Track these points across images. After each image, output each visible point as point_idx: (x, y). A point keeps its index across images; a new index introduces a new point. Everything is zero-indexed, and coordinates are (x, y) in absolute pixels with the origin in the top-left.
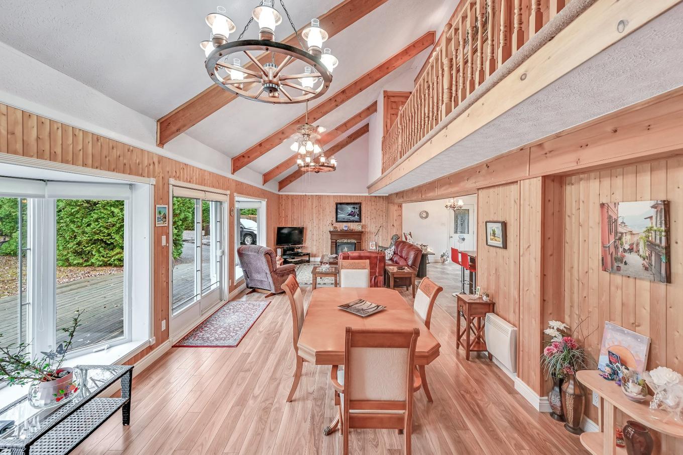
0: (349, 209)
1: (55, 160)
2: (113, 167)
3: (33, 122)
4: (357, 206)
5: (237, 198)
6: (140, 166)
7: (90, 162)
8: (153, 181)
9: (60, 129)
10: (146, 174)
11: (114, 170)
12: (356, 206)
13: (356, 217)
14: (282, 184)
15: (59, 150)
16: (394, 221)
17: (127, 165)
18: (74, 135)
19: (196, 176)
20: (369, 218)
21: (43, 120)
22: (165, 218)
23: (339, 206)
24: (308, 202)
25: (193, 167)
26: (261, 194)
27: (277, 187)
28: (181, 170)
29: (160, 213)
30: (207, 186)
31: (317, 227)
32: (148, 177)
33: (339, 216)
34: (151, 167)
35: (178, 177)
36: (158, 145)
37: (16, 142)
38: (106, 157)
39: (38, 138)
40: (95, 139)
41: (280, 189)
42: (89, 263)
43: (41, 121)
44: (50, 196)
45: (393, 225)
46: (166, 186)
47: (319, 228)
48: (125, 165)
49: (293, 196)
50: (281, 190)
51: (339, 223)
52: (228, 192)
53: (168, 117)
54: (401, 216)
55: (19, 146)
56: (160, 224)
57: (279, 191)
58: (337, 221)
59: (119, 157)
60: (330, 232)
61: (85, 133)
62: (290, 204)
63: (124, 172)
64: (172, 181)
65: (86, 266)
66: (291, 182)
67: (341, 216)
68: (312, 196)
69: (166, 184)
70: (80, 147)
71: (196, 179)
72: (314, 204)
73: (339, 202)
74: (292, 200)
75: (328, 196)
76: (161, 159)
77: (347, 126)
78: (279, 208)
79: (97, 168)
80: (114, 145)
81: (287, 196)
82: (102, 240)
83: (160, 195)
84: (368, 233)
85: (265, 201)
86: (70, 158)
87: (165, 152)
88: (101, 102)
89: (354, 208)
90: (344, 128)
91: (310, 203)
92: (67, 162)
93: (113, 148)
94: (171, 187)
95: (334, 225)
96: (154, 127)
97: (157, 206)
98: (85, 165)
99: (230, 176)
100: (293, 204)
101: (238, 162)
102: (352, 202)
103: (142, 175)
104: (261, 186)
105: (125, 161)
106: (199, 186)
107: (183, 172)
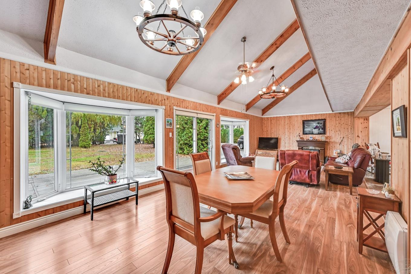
0: (314, 124)
1: (119, 99)
2: (144, 101)
3: (111, 86)
4: (322, 122)
5: (222, 118)
6: (157, 101)
7: (133, 99)
8: (164, 107)
9: (121, 88)
10: (160, 104)
11: (144, 103)
12: (320, 122)
13: (321, 130)
14: (265, 110)
15: (121, 95)
16: (360, 132)
17: (150, 101)
18: (127, 89)
19: (191, 105)
20: (333, 131)
21: (115, 85)
22: (171, 124)
23: (305, 123)
24: (282, 121)
25: (189, 101)
26: (245, 117)
27: (261, 113)
28: (181, 103)
29: (168, 122)
30: (199, 111)
31: (288, 138)
32: (162, 105)
33: (305, 130)
34: (163, 101)
35: (179, 106)
36: (167, 91)
37: (106, 93)
38: (140, 97)
39: (113, 91)
40: (135, 90)
41: (263, 114)
42: (184, 153)
43: (114, 85)
44: (131, 115)
45: (358, 136)
46: (172, 110)
47: (289, 138)
48: (149, 100)
49: (271, 118)
50: (265, 114)
51: (305, 135)
52: (215, 114)
53: (169, 77)
54: (367, 128)
55: (107, 95)
56: (168, 127)
57: (262, 115)
58: (304, 134)
59: (147, 97)
60: (297, 141)
61: (131, 88)
62: (270, 123)
63: (149, 103)
64: (175, 108)
65: (183, 154)
66: (270, 109)
67: (307, 130)
68: (285, 117)
69: (171, 109)
70: (129, 94)
71: (191, 107)
72: (286, 122)
73: (305, 119)
74: (271, 120)
75: (296, 116)
76: (168, 98)
77: (302, 61)
78: (262, 126)
79: (136, 102)
80: (144, 92)
81: (268, 118)
82: (187, 143)
83: (169, 114)
84: (332, 143)
85: (248, 121)
86: (125, 98)
87: (170, 94)
88: (139, 75)
89: (319, 123)
90: (301, 63)
91: (283, 121)
92: (124, 100)
93: (143, 94)
94: (174, 110)
95: (301, 136)
96: (165, 83)
97: (166, 119)
98: (131, 101)
99: (216, 105)
100: (271, 123)
101: (221, 97)
102: (317, 118)
103: (158, 105)
104: (244, 112)
105: (149, 99)
106: (193, 110)
107: (182, 104)
